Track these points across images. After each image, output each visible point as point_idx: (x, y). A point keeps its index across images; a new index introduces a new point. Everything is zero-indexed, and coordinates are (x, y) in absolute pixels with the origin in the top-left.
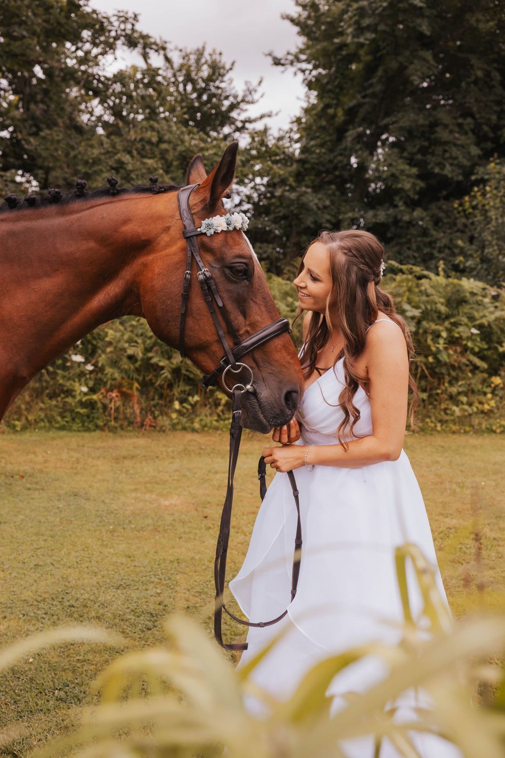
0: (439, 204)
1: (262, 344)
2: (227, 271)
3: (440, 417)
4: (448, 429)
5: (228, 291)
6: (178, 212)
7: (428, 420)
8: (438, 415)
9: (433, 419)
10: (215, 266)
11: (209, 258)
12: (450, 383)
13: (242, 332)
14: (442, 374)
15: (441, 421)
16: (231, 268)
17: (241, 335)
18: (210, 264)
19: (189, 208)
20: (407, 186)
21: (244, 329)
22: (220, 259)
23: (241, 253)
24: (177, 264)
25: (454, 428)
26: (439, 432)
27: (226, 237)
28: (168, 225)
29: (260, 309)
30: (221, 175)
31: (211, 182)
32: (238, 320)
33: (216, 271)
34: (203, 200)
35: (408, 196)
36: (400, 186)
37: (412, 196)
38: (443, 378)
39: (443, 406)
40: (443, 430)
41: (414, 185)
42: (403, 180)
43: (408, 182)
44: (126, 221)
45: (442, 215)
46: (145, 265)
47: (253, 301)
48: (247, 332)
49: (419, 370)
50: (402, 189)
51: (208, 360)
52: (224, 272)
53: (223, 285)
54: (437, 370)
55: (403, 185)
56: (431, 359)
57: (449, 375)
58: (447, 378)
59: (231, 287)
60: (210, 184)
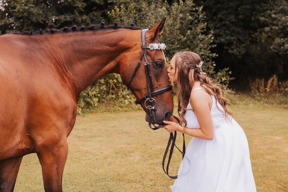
0: (93, 13)
1: (161, 93)
2: (154, 64)
3: (120, 105)
4: (123, 110)
5: (153, 71)
6: (141, 39)
7: (115, 107)
8: (119, 104)
9: (117, 106)
10: (150, 61)
11: (149, 58)
12: (123, 91)
13: (155, 87)
14: (119, 87)
15: (120, 107)
16: (156, 63)
17: (154, 88)
18: (148, 60)
19: (145, 38)
20: (80, 6)
21: (156, 86)
22: (153, 59)
23: (161, 58)
24: (137, 58)
25: (126, 109)
26: (120, 111)
27: (156, 51)
28: (136, 43)
29: (163, 80)
30: (159, 28)
31: (156, 30)
32: (155, 82)
33: (150, 63)
34: (151, 36)
35: (80, 10)
36: (76, 5)
37: (81, 10)
38: (120, 88)
39: (120, 100)
40: (122, 110)
41: (82, 5)
42: (78, 3)
43: (80, 4)
44: (122, 40)
45: (95, 18)
46: (125, 56)
47: (162, 77)
48: (157, 87)
49: (111, 85)
50: (78, 7)
51: (139, 95)
52: (153, 64)
53: (152, 69)
54: (118, 85)
55: (78, 5)
56: (115, 81)
57: (122, 87)
58: (121, 89)
59: (154, 70)
60: (155, 31)
